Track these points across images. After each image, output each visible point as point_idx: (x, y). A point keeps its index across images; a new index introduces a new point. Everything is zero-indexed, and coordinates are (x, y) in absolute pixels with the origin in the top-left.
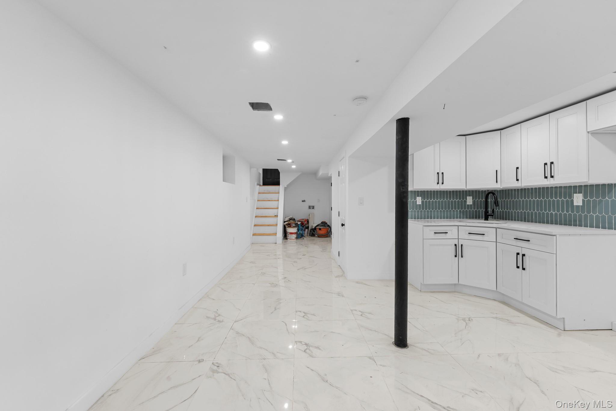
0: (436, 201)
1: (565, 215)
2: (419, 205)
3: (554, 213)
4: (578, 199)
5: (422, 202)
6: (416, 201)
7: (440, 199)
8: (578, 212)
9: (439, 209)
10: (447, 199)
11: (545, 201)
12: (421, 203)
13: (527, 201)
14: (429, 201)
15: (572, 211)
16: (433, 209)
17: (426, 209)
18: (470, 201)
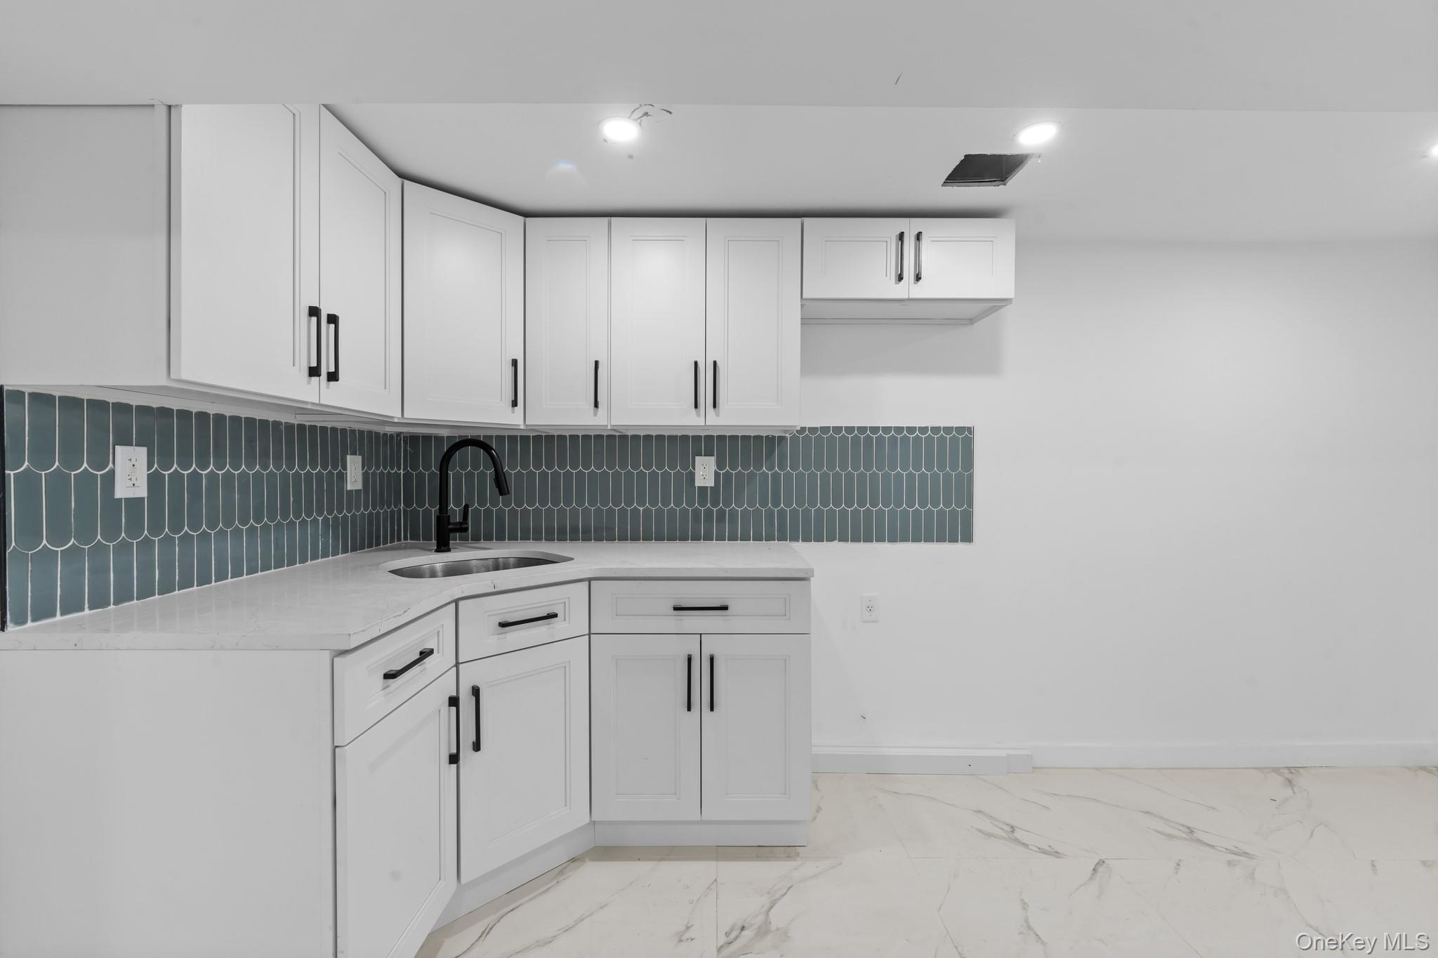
0: (228, 476)
1: (672, 512)
2: (128, 500)
3: (641, 509)
4: (705, 471)
5: (154, 481)
6: (113, 472)
7: (250, 466)
8: (702, 503)
9: (244, 521)
10: (278, 467)
11: (617, 476)
12: (142, 491)
13: (556, 474)
14: (195, 477)
15: (690, 503)
16: (212, 525)
17: (176, 527)
18: (354, 473)
